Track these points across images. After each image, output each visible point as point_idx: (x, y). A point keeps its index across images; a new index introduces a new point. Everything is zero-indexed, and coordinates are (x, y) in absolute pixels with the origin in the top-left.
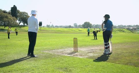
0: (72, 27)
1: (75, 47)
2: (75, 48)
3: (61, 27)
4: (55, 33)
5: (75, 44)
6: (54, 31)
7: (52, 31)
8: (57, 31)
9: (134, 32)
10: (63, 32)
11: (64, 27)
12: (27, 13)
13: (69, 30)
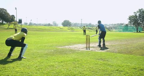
0: (52, 25)
1: (87, 43)
2: (87, 45)
3: (40, 25)
4: (37, 30)
5: (87, 41)
6: (35, 28)
7: (33, 28)
8: (38, 29)
9: (111, 31)
10: (45, 30)
11: (43, 25)
12: (6, 10)
13: (50, 28)
